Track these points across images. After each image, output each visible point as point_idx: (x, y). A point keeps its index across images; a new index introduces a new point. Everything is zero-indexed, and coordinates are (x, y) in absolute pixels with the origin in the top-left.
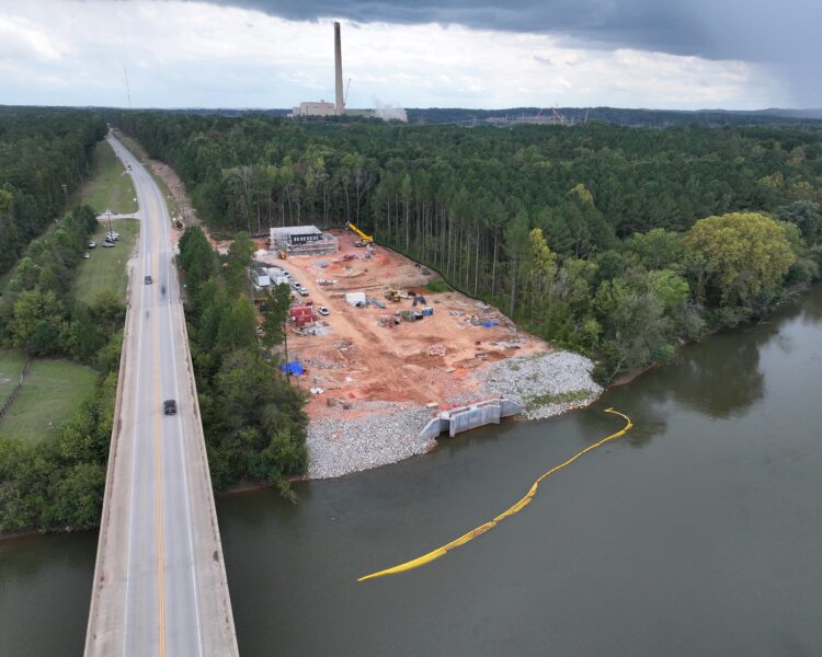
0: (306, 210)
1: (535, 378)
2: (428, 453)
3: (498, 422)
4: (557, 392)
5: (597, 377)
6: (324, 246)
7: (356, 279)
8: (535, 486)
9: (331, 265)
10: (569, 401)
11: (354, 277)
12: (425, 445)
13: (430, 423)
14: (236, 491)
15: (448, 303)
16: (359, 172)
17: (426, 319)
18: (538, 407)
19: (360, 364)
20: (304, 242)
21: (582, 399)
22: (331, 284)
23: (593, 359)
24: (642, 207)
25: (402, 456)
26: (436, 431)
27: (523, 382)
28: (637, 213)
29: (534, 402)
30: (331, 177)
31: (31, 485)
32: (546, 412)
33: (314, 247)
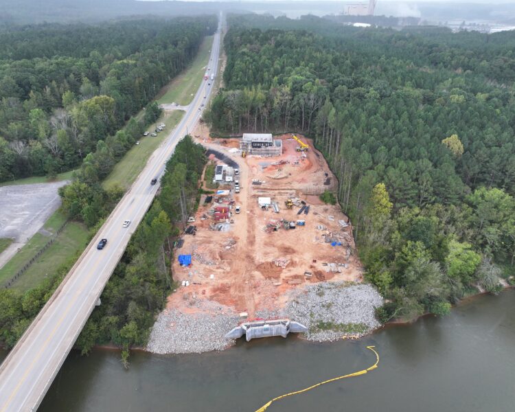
0: (270, 122)
1: (329, 306)
2: (225, 350)
3: (285, 336)
4: (340, 321)
5: (379, 315)
6: (272, 150)
7: (280, 181)
8: (268, 404)
9: (270, 167)
10: (345, 331)
11: (278, 179)
12: (225, 344)
13: (234, 330)
14: (106, 347)
15: (322, 216)
16: (312, 96)
17: (298, 228)
18: (319, 331)
19: (227, 265)
20: (259, 147)
21: (355, 332)
22: (260, 184)
23: (385, 298)
24: (502, 161)
25: (206, 349)
26: (238, 335)
27: (318, 308)
28: (494, 166)
29: (318, 326)
30: (293, 99)
31: (5, 323)
32: (323, 336)
33: (266, 150)
